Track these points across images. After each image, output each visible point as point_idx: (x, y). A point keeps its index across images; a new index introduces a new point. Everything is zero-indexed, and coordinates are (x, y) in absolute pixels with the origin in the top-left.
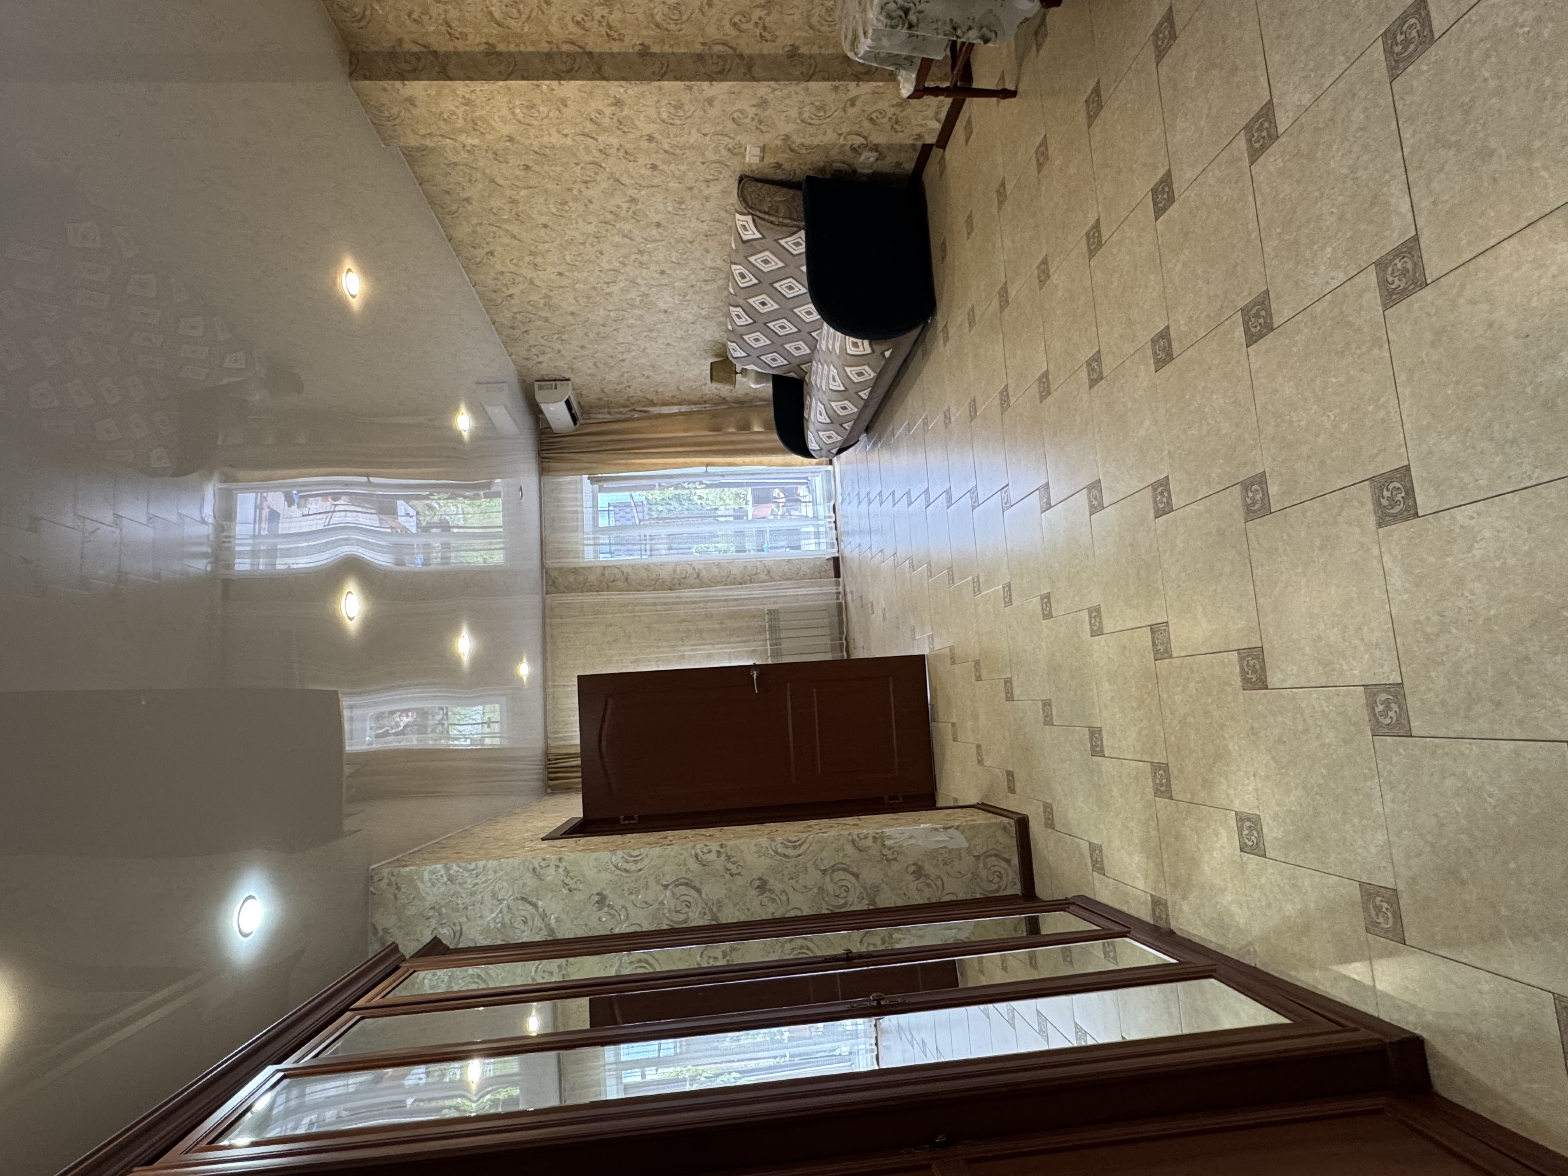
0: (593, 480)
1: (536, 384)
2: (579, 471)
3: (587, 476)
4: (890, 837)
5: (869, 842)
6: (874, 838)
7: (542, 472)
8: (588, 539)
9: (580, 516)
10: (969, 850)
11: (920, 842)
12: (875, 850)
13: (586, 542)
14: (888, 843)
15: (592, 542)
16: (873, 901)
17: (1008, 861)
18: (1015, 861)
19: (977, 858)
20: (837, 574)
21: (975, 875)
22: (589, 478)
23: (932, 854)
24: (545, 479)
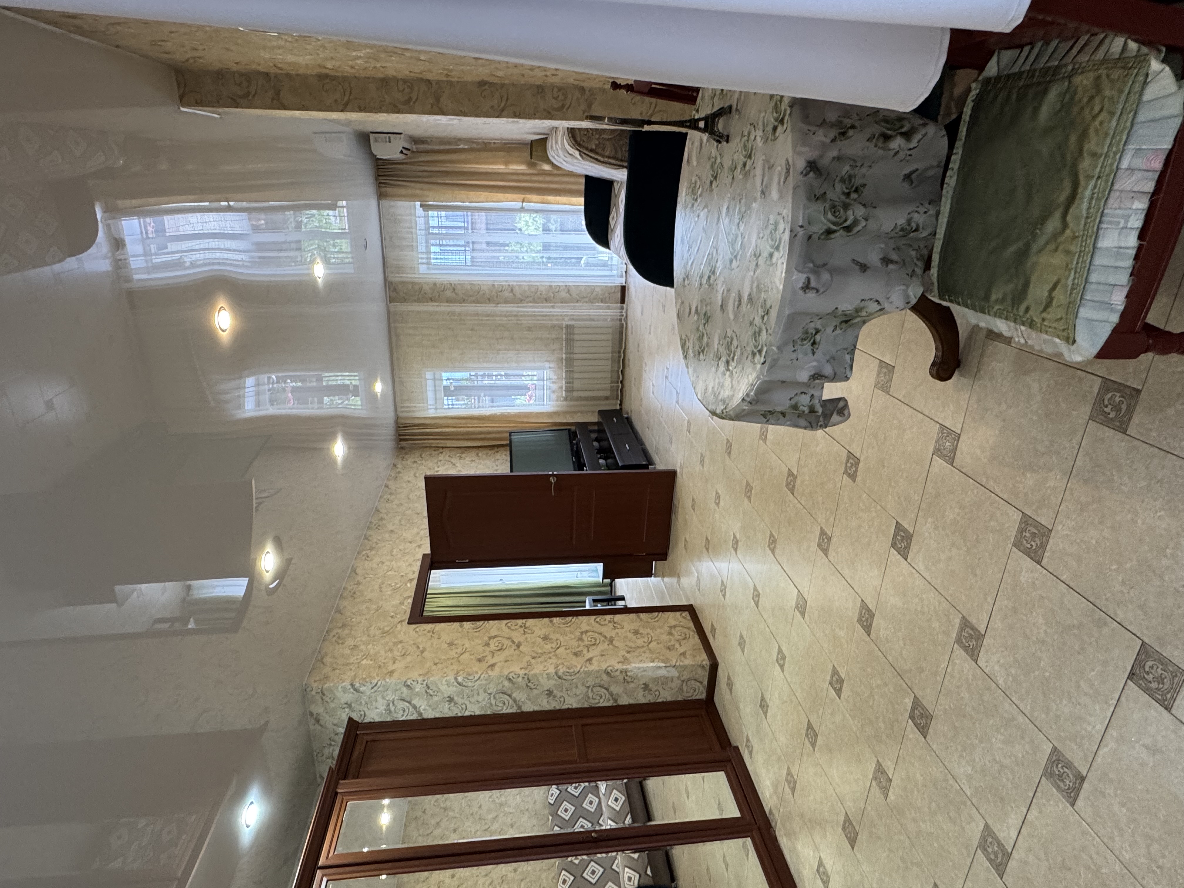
0: (425, 207)
1: (371, 135)
2: (413, 197)
3: (418, 204)
4: (631, 671)
5: (618, 673)
6: (621, 672)
7: (381, 196)
8: (422, 258)
9: (414, 236)
10: (678, 678)
11: (650, 673)
12: (621, 678)
13: (420, 261)
14: (629, 674)
15: (424, 261)
16: (616, 701)
17: (701, 683)
18: (706, 683)
19: (683, 681)
20: (623, 301)
21: (681, 689)
22: (421, 206)
23: (656, 680)
24: (385, 203)
